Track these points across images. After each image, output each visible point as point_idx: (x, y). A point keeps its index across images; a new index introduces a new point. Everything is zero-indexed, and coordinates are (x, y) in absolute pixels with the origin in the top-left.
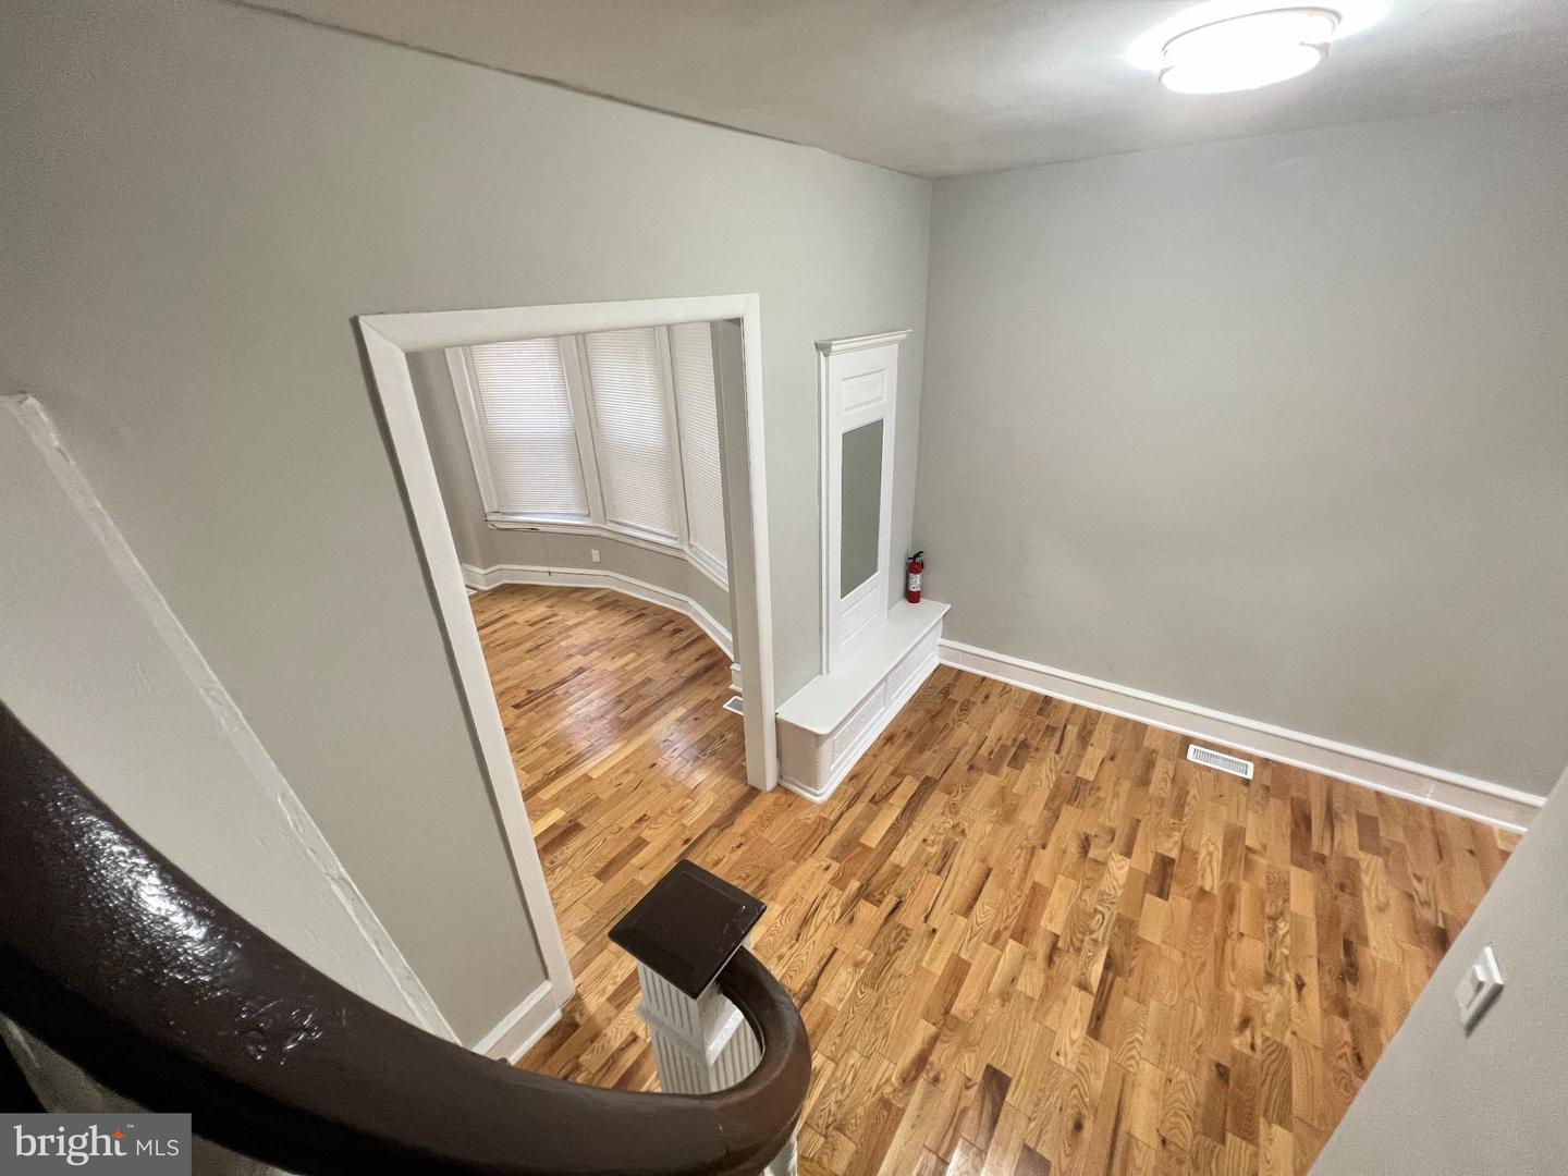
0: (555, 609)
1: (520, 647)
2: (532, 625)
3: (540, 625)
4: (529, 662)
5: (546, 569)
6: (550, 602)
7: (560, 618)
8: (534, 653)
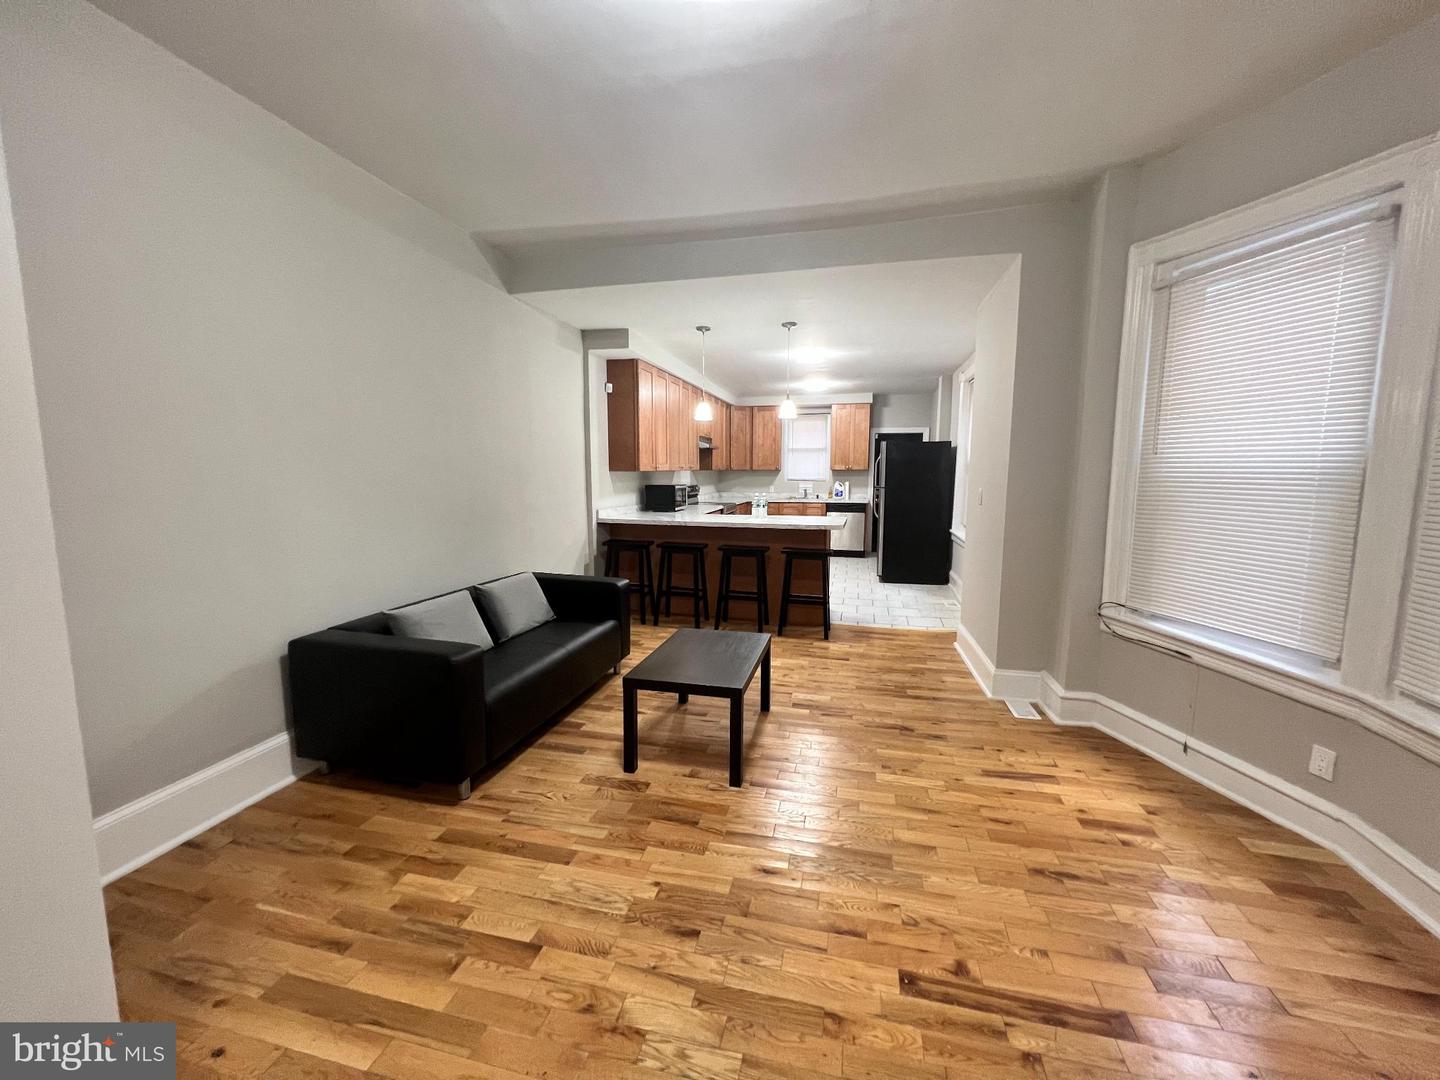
0: (1158, 823)
1: (1024, 851)
2: (1084, 823)
3: (1101, 834)
4: (1018, 895)
5: (1182, 737)
6: (1153, 801)
7: (1156, 846)
8: (1046, 883)
